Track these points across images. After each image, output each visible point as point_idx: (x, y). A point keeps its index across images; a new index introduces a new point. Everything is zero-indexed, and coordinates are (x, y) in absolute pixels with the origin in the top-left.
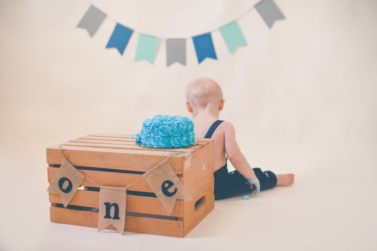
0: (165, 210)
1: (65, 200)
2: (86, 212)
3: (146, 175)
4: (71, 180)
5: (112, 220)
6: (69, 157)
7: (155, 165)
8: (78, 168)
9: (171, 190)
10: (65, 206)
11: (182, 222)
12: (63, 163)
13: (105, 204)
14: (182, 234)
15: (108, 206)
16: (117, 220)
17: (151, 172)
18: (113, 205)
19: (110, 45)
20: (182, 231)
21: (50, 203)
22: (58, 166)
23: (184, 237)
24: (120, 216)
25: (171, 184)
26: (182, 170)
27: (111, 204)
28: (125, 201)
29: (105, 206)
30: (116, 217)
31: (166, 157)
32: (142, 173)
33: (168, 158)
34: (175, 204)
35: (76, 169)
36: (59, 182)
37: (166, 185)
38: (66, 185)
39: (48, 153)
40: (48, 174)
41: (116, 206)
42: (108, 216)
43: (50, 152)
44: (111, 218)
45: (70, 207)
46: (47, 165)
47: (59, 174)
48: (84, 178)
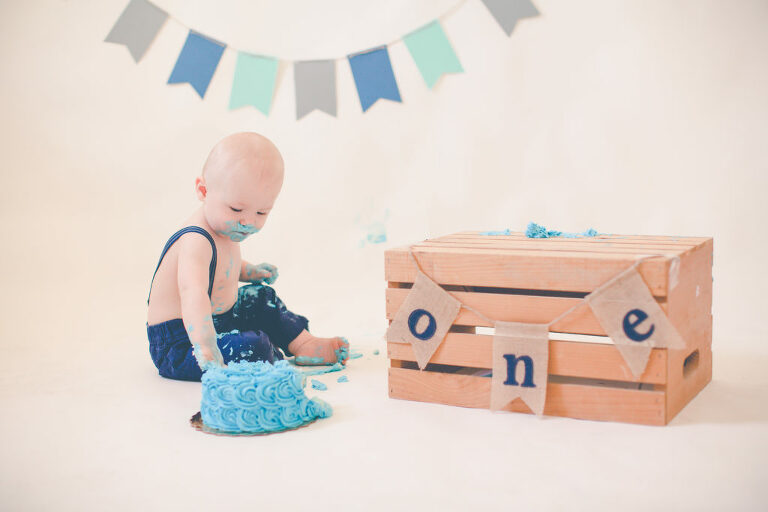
0: (629, 370)
1: (422, 353)
2: (465, 376)
3: (591, 300)
4: (433, 314)
5: (519, 388)
6: (431, 266)
7: (610, 279)
8: (448, 288)
9: (641, 329)
10: (422, 365)
11: (662, 394)
12: (416, 280)
13: (506, 356)
14: (663, 419)
15: (511, 361)
16: (529, 389)
17: (601, 292)
18: (522, 358)
19: (175, 78)
20: (663, 414)
21: (389, 361)
22: (408, 285)
23: (666, 424)
24: (535, 380)
25: (642, 316)
26: (666, 288)
27: (517, 357)
28: (547, 352)
29: (505, 361)
30: (529, 382)
31: (634, 262)
32: (581, 295)
33: (637, 264)
34: (651, 357)
35: (444, 291)
36: (410, 318)
37: (633, 319)
38: (423, 324)
39: (387, 260)
40: (388, 301)
41: (528, 362)
42: (511, 380)
43: (391, 258)
44: (517, 384)
45: (432, 367)
46: (386, 285)
47: (409, 302)
48: (462, 308)
